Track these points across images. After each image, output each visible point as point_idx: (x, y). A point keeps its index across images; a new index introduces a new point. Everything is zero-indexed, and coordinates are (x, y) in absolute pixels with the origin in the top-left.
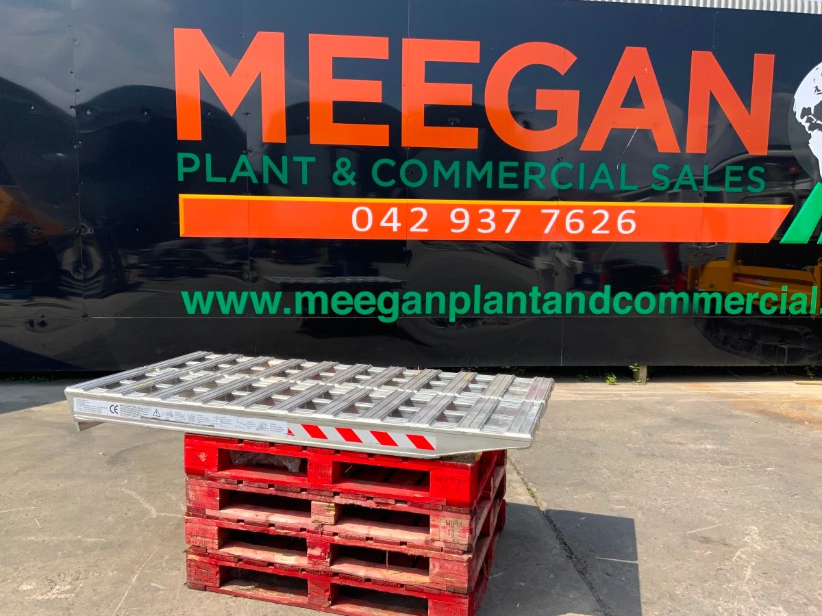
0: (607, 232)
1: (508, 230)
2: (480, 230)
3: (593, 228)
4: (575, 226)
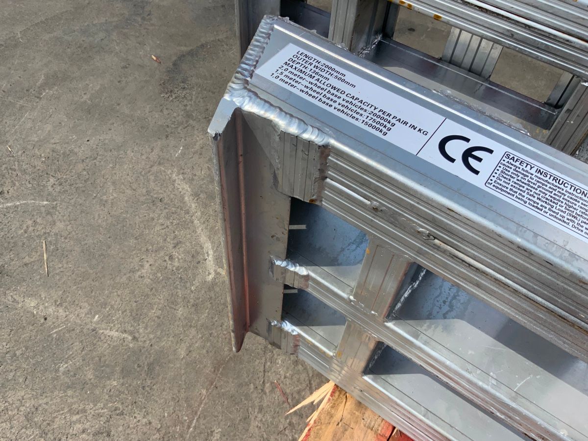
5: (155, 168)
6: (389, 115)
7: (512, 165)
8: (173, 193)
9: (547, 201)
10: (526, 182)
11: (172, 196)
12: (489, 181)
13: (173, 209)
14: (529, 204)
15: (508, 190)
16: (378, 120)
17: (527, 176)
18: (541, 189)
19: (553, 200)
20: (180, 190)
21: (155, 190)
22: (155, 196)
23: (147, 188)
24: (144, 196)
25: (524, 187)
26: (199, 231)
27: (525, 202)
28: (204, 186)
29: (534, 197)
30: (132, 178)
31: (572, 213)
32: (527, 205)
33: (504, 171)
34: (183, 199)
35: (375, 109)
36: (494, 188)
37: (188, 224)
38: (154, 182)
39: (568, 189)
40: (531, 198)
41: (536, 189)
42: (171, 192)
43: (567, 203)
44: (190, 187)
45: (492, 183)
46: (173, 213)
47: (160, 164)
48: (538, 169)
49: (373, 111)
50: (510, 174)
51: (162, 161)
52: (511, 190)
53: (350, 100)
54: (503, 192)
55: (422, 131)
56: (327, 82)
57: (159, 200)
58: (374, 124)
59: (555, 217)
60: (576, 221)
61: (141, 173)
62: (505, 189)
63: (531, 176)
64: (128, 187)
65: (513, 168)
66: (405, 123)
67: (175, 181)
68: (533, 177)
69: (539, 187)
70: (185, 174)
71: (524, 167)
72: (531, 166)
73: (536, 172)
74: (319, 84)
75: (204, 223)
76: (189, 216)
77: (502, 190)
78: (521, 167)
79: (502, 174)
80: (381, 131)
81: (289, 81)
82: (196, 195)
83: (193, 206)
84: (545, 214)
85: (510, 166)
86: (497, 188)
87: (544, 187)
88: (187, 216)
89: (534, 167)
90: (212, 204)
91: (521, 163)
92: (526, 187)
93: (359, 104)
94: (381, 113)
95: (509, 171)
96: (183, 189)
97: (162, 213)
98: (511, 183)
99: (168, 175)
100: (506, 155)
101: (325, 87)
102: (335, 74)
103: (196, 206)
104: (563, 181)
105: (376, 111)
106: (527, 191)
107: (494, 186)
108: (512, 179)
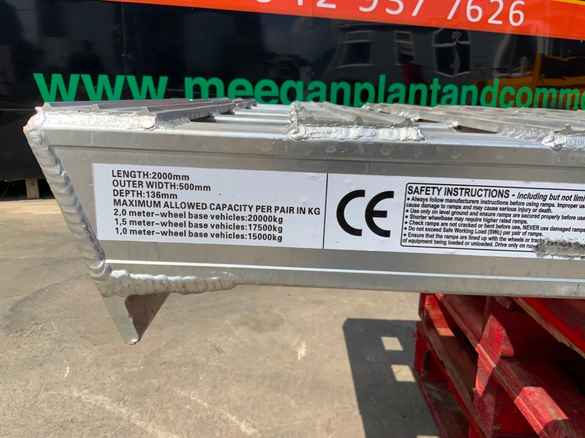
0: (500, 22)
1: (415, 13)
2: (388, 11)
3: (489, 18)
4: (474, 13)
5: (43, 396)
6: (269, 209)
7: (418, 200)
8: (86, 408)
9: (466, 228)
10: (439, 215)
11: (86, 412)
12: (404, 238)
13: (96, 423)
14: (450, 243)
15: (425, 239)
16: (263, 223)
17: (438, 206)
18: (456, 216)
19: (471, 223)
20: (93, 403)
21: (56, 415)
22: (62, 420)
23: (43, 417)
24: (44, 426)
25: (438, 224)
26: (150, 429)
27: (445, 243)
28: (124, 389)
29: (451, 231)
30: (14, 415)
31: (492, 229)
32: (448, 245)
33: (413, 214)
34: (104, 409)
35: (251, 209)
36: (411, 244)
37: (129, 430)
38: (51, 408)
39: (483, 198)
40: (449, 234)
41: (451, 219)
42: (81, 409)
43: (485, 217)
44: (104, 396)
45: (406, 239)
46: (100, 427)
47: (46, 390)
48: (446, 188)
49: (250, 213)
50: (419, 214)
51: (48, 387)
52: (427, 235)
53: (218, 212)
54: (421, 245)
55: (313, 211)
56: (179, 201)
57: (70, 423)
58: (262, 232)
59: (478, 244)
60: (498, 236)
61: (24, 406)
62: (421, 238)
63: (442, 203)
64: (12, 426)
65: (421, 203)
66: (290, 210)
67: (80, 397)
68: (444, 203)
69: (453, 213)
70: (91, 387)
71: (431, 196)
72: (438, 188)
73: (445, 195)
74: (173, 211)
75: (150, 420)
76: (124, 422)
77: (419, 242)
78: (428, 197)
79: (412, 220)
80: (274, 238)
81: (142, 228)
82: (120, 399)
83: (123, 411)
84: (467, 247)
85: (417, 202)
86: (413, 241)
87: (458, 210)
88: (122, 423)
89: (441, 188)
90: (147, 400)
91: (427, 191)
92: (440, 222)
93: (231, 213)
94: (259, 213)
95: (418, 211)
96: (97, 401)
97: (83, 433)
98: (426, 227)
99: (67, 396)
100: (408, 190)
101: (181, 211)
102: (178, 182)
103: (128, 409)
104: (476, 189)
105: (254, 212)
106: (443, 227)
107: (410, 241)
108: (424, 221)
